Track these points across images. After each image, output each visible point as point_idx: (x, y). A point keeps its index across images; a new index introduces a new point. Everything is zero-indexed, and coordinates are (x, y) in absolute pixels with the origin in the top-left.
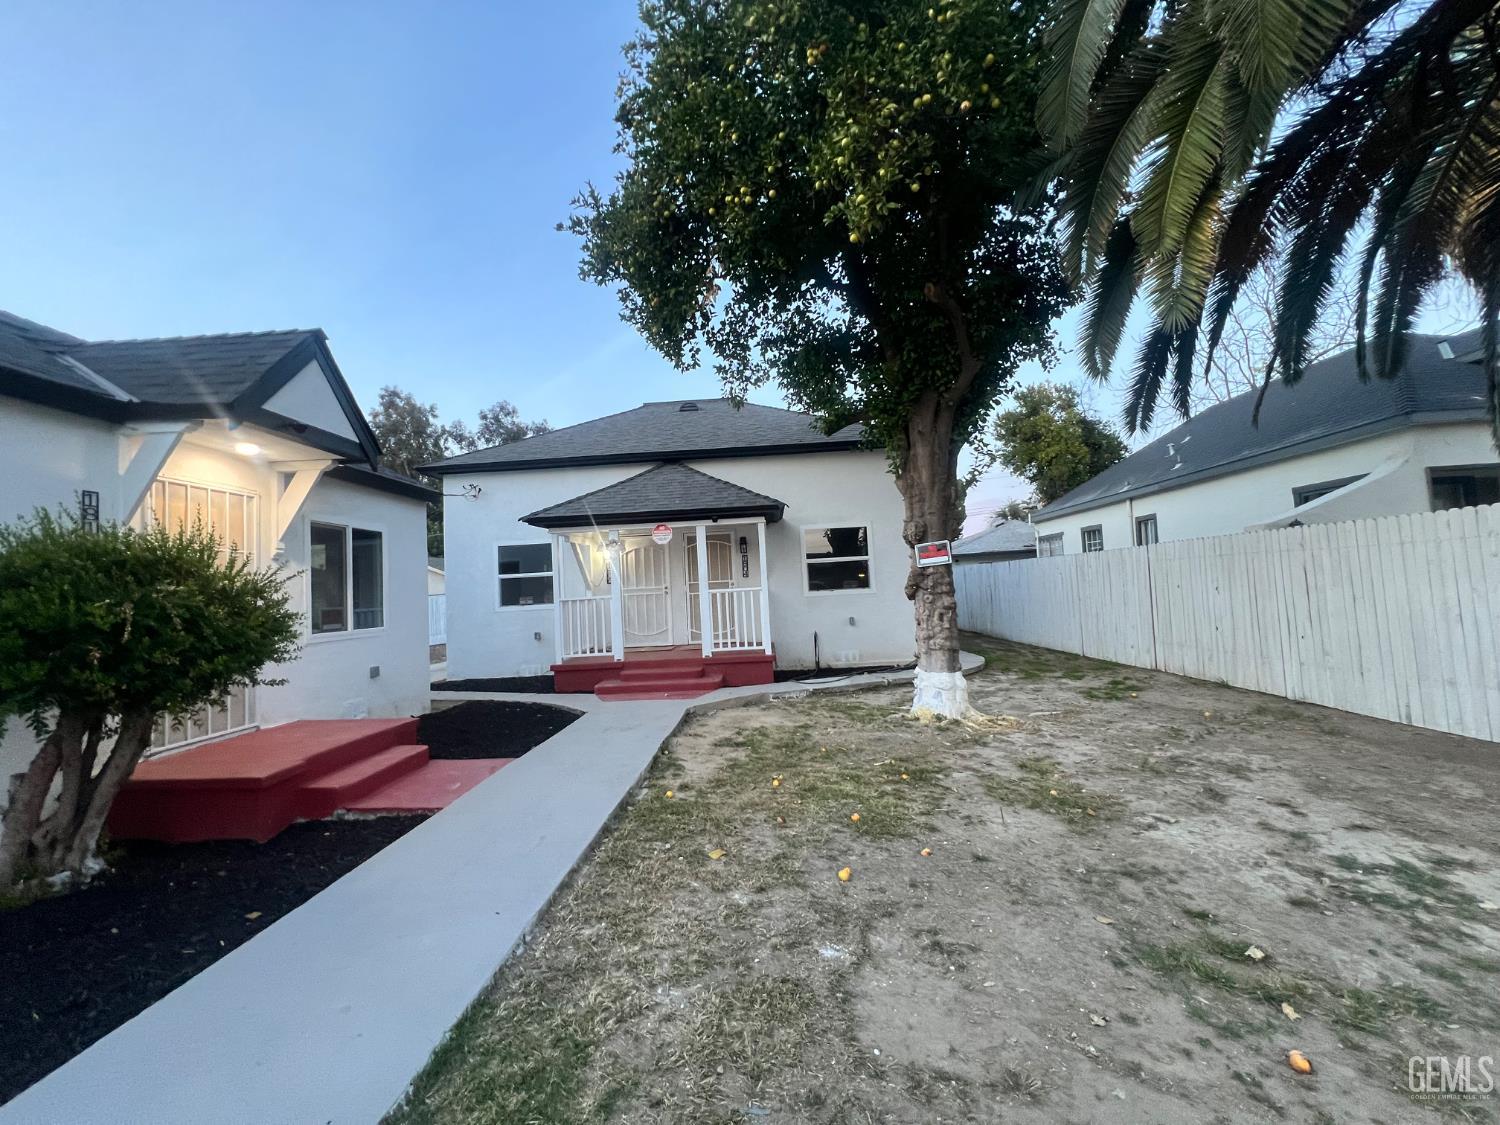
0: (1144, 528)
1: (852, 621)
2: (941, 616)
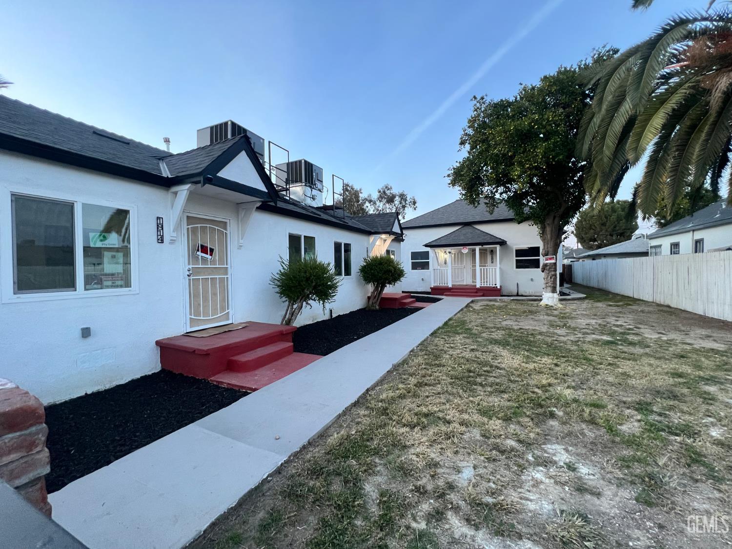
0: (698, 245)
1: (532, 280)
2: (551, 278)
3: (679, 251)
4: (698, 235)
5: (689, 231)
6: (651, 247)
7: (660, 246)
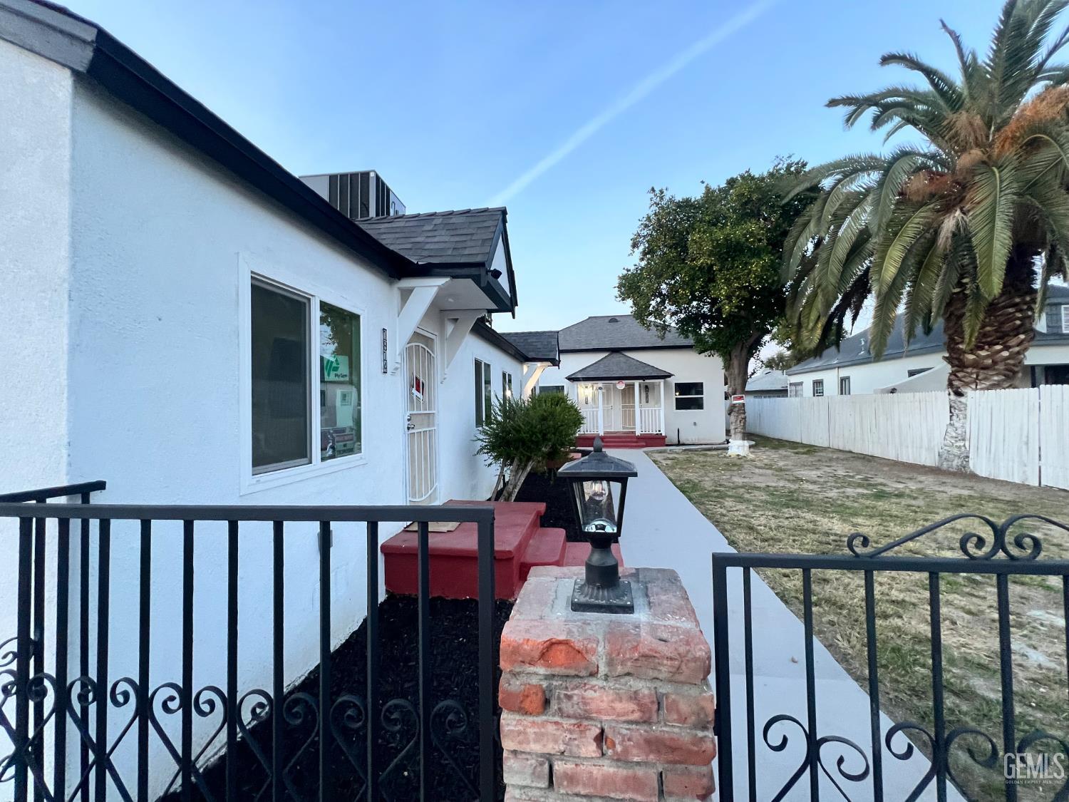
0: (844, 383)
1: (695, 424)
2: (740, 421)
3: (823, 389)
4: (844, 372)
5: (835, 368)
6: (791, 384)
7: (801, 384)
